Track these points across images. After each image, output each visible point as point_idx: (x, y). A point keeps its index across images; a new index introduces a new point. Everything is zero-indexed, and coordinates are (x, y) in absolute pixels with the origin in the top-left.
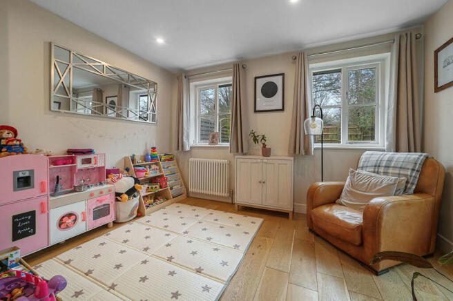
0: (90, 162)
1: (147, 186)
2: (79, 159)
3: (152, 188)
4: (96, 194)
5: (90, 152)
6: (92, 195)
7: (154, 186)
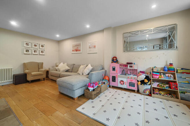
0: (132, 67)
1: (158, 83)
2: (129, 65)
3: (161, 85)
4: (130, 78)
5: (131, 63)
6: (128, 77)
7: (162, 85)
